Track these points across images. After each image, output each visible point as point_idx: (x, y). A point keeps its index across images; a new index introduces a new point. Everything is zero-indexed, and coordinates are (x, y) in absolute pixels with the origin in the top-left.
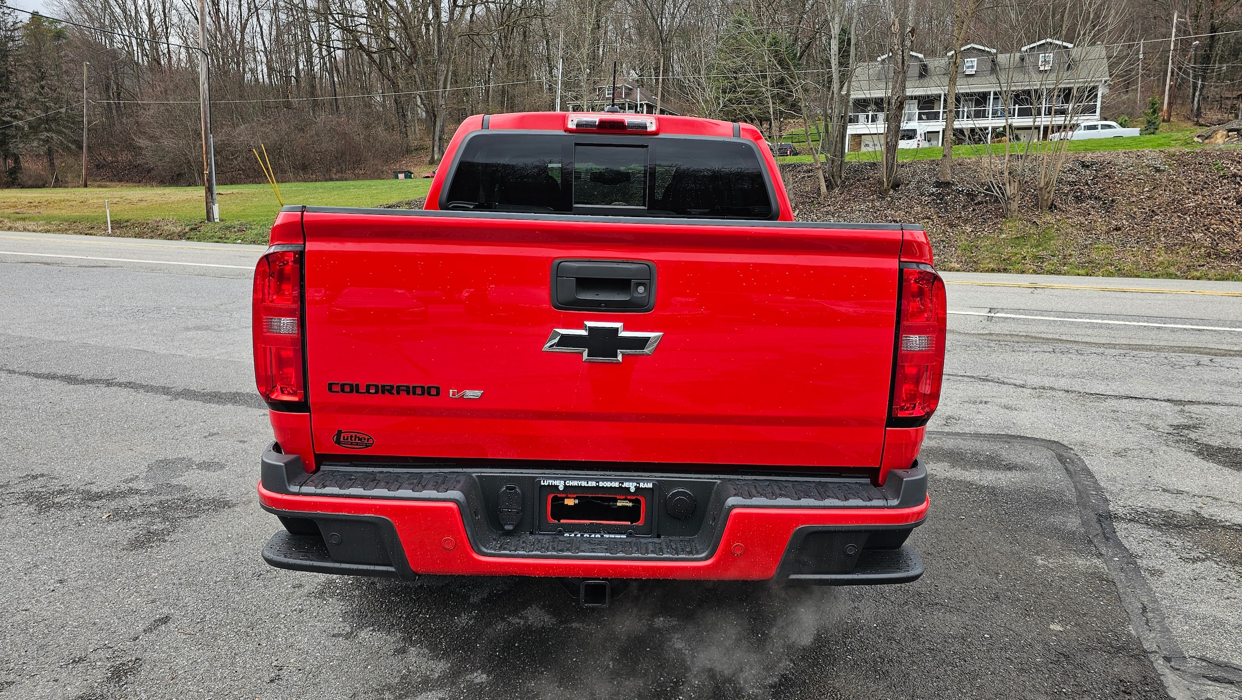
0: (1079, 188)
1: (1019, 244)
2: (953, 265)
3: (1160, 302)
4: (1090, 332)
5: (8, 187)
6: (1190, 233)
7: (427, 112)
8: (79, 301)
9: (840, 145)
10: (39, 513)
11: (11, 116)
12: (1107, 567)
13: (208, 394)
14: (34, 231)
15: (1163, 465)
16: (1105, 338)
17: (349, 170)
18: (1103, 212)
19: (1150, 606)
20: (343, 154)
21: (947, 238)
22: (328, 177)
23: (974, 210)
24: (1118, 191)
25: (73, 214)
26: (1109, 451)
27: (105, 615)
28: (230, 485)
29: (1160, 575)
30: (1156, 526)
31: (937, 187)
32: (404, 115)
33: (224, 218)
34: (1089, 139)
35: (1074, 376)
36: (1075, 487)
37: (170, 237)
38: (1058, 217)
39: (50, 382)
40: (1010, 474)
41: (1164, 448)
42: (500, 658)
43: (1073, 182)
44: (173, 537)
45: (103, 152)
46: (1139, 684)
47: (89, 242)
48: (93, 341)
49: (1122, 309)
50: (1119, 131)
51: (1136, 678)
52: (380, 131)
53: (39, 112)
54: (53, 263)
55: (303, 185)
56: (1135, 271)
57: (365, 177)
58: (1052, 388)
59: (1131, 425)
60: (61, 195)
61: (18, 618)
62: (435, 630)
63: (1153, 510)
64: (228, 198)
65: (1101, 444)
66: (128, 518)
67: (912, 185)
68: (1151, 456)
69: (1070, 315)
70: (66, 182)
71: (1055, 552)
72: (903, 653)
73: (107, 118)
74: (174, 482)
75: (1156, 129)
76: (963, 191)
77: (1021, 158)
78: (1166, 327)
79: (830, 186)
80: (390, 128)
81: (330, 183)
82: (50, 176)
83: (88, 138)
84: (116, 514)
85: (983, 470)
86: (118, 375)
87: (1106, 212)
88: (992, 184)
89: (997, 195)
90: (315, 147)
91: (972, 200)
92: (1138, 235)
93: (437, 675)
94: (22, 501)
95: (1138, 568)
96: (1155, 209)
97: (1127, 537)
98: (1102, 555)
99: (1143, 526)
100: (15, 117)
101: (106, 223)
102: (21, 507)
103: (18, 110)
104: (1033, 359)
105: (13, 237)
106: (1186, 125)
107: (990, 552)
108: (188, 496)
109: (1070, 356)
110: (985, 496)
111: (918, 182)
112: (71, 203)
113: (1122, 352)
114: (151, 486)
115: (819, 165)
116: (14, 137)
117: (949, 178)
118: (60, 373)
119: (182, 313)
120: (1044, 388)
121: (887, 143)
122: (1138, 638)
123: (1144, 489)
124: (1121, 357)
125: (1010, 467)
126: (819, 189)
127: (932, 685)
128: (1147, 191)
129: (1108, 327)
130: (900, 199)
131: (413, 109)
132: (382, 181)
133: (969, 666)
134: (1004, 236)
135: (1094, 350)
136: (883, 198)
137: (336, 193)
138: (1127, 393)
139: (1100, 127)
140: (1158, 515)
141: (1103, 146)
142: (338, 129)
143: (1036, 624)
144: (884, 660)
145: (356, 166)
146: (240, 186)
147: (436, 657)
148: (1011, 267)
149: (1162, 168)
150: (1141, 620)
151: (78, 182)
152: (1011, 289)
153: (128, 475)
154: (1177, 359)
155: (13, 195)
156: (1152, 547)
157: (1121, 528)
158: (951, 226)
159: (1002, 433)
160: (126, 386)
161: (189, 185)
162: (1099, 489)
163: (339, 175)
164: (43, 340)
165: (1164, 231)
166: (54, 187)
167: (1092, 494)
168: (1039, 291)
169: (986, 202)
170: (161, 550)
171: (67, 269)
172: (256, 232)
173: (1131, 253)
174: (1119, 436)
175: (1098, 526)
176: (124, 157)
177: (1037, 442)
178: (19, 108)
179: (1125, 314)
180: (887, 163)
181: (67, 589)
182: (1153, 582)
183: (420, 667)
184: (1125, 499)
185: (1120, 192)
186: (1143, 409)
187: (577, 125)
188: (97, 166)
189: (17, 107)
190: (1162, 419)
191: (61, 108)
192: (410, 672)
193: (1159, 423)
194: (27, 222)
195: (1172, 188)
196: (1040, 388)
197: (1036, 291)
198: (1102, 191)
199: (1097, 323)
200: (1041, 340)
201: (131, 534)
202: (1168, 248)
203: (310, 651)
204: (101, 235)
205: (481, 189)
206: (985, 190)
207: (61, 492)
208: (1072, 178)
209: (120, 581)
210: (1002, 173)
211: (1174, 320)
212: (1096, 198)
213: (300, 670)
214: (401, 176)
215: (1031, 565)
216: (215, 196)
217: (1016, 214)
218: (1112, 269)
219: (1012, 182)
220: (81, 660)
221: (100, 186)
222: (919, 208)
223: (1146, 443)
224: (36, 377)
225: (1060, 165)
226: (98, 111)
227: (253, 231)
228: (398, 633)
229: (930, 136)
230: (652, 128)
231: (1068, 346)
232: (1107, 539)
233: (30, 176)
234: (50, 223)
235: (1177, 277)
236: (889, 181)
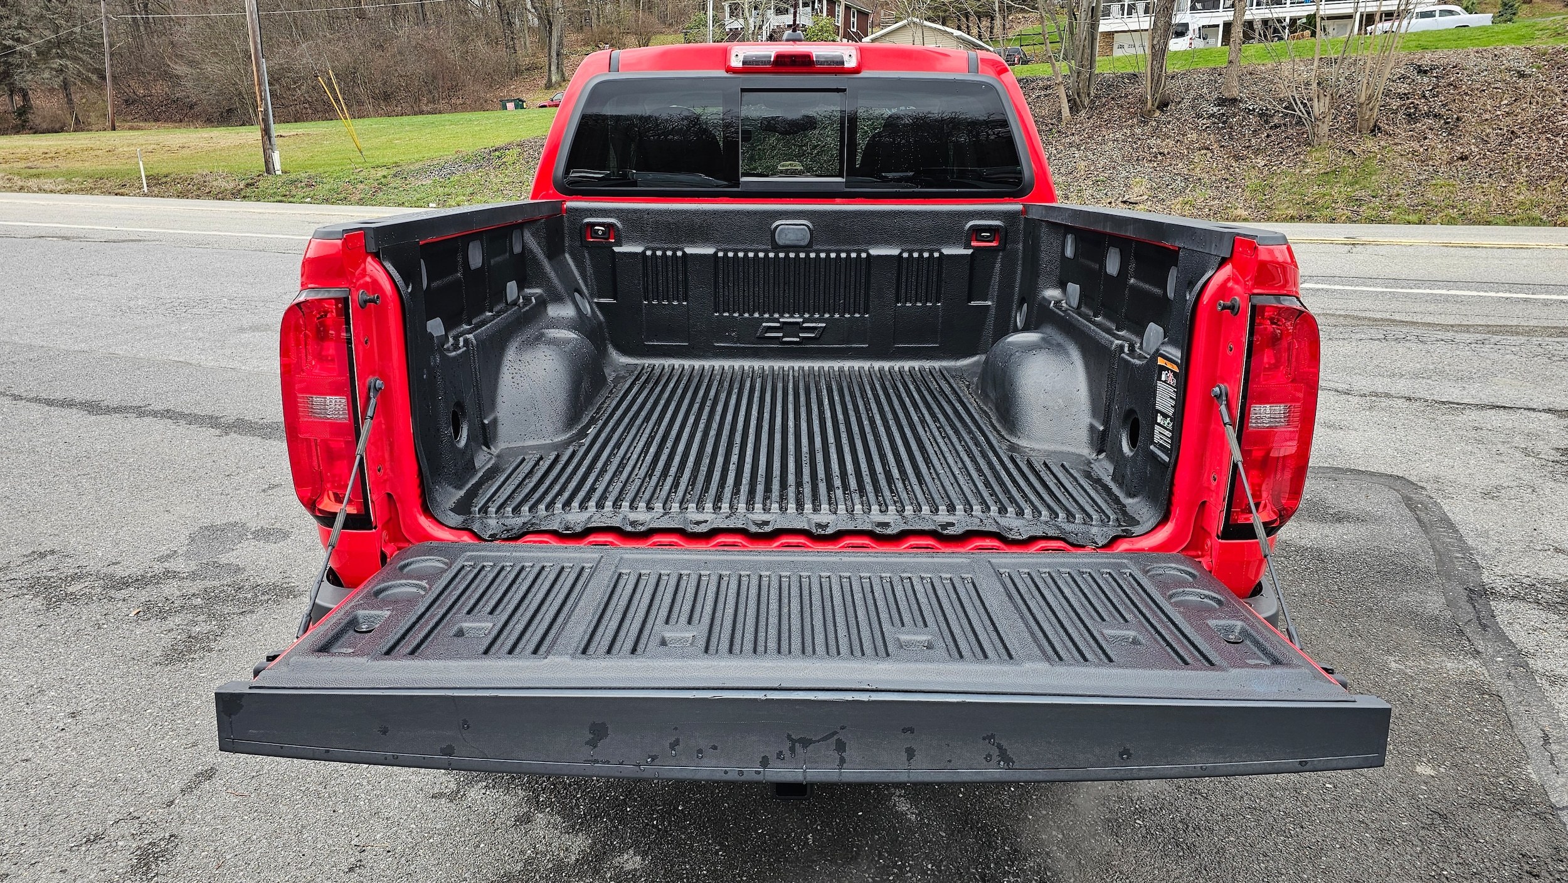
0: (1412, 103)
1: (1329, 182)
2: (1239, 212)
3: (1524, 262)
4: (1432, 308)
5: (18, 133)
6: (1562, 161)
7: (540, 18)
8: (104, 292)
9: (1089, 51)
10: (48, 609)
11: (13, 39)
12: (1488, 671)
13: (269, 426)
14: (51, 192)
15: (1552, 511)
16: (1453, 317)
17: (443, 99)
18: (1444, 134)
19: (1554, 734)
20: (434, 77)
21: (1231, 175)
22: (416, 109)
23: (1268, 136)
24: (1466, 105)
25: (98, 168)
26: (1475, 490)
27: (130, 767)
28: (296, 563)
29: (1563, 683)
30: (1550, 607)
31: (1219, 105)
32: (510, 24)
33: (288, 169)
34: (1423, 31)
35: (1416, 376)
36: (1433, 547)
37: (221, 195)
38: (1382, 143)
39: (66, 412)
40: (1340, 529)
41: (1551, 484)
42: (659, 830)
43: (1405, 94)
44: (222, 643)
45: (132, 83)
46: (1549, 860)
47: (120, 206)
48: (121, 349)
49: (1473, 274)
50: (1464, 18)
51: (1545, 851)
52: (480, 46)
53: (47, 32)
54: (73, 237)
55: (385, 121)
56: (1485, 215)
57: (464, 108)
58: (1388, 395)
59: (1502, 449)
60: (83, 142)
61: (16, 772)
62: (570, 785)
63: (1543, 581)
64: (291, 141)
65: (1463, 480)
66: (163, 615)
67: (1186, 103)
68: (1534, 497)
69: (1404, 283)
70: (89, 124)
71: (1413, 650)
72: (1214, 815)
73: (134, 38)
74: (223, 560)
75: (1514, 14)
76: (1254, 110)
77: (1336, 63)
78: (1536, 299)
79: (1074, 108)
80: (493, 42)
81: (420, 118)
82: (68, 116)
83: (112, 65)
84: (149, 611)
85: (1303, 523)
86: (154, 400)
87: (1448, 135)
88: (1294, 100)
89: (1300, 114)
90: (399, 69)
91: (1267, 122)
92: (1491, 166)
93: (573, 858)
94: (25, 591)
95: (1530, 673)
96: (1515, 129)
97: (1511, 624)
98: (1478, 653)
99: (1532, 606)
100: (18, 40)
101: (140, 178)
102: (24, 600)
103: (20, 31)
104: (1358, 350)
105: (24, 201)
106: (1553, 7)
107: (1322, 651)
108: (242, 581)
109: (1408, 344)
110: (1309, 563)
111: (1194, 99)
112: (96, 153)
113: (1480, 337)
114: (193, 566)
115: (1061, 80)
116: (19, 66)
117: (1235, 93)
118: (79, 397)
119: (236, 307)
120: (1377, 395)
121: (1153, 46)
122: (1542, 785)
123: (1529, 549)
124: (1479, 346)
125: (1340, 518)
126: (1060, 112)
127: (1258, 868)
128: (1507, 105)
129: (1457, 300)
130: (1169, 123)
131: (521, 15)
132: (486, 114)
133: (1308, 834)
134: (1308, 170)
135: (1440, 335)
136: (1146, 123)
137: (428, 131)
138: (1491, 400)
139: (1437, 13)
140: (1551, 588)
141: (1442, 40)
142: (426, 44)
143: (1397, 765)
144: (1188, 826)
145: (451, 94)
146: (306, 124)
147: (572, 829)
148: (1317, 213)
149: (1528, 71)
150: (1543, 756)
151: (105, 124)
152: (1320, 246)
153: (164, 550)
154: (1555, 347)
155: (24, 143)
156: (1548, 638)
157: (1500, 608)
158: (1237, 158)
159: (1326, 465)
160: (162, 416)
161: (243, 124)
162: (1465, 549)
163: (431, 106)
164: (58, 350)
165: (1527, 159)
166: (75, 131)
167: (1456, 558)
168: (1359, 248)
169: (1285, 125)
170: (204, 664)
171: (90, 246)
172: (328, 187)
173: (1480, 190)
174: (1487, 466)
175: (1469, 608)
176: (160, 89)
177: (1374, 478)
178: (21, 28)
179: (1479, 280)
180: (1152, 74)
181: (81, 727)
182: (1552, 693)
183: (550, 845)
184: (1504, 565)
185: (1468, 107)
186: (1516, 424)
187: (744, 63)
188: (126, 101)
189: (20, 27)
190: (1543, 440)
191: (74, 26)
192: (537, 854)
193: (1540, 446)
194: (42, 180)
195: (1540, 99)
196: (1371, 395)
197: (1354, 249)
198: (1444, 105)
199: (1441, 295)
200: (1366, 322)
201: (167, 640)
202: (1531, 183)
203: (402, 821)
204: (135, 195)
205: (612, 152)
206: (1285, 108)
207: (76, 578)
208: (1403, 88)
209: (151, 714)
210: (1308, 84)
211: (1547, 287)
212: (1435, 116)
213: (389, 852)
214: (510, 106)
215: (1382, 671)
216: (274, 140)
217: (1326, 140)
218: (1454, 213)
219: (1322, 96)
220: (98, 838)
221: (131, 128)
222: (1195, 135)
223: (1526, 477)
224: (48, 405)
225: (1388, 70)
226: (122, 28)
227: (324, 186)
228: (520, 791)
229: (1206, 31)
230: (851, 63)
231: (1405, 330)
232: (1484, 627)
233: (44, 117)
234: (71, 181)
235: (1542, 223)
236: (1154, 100)
